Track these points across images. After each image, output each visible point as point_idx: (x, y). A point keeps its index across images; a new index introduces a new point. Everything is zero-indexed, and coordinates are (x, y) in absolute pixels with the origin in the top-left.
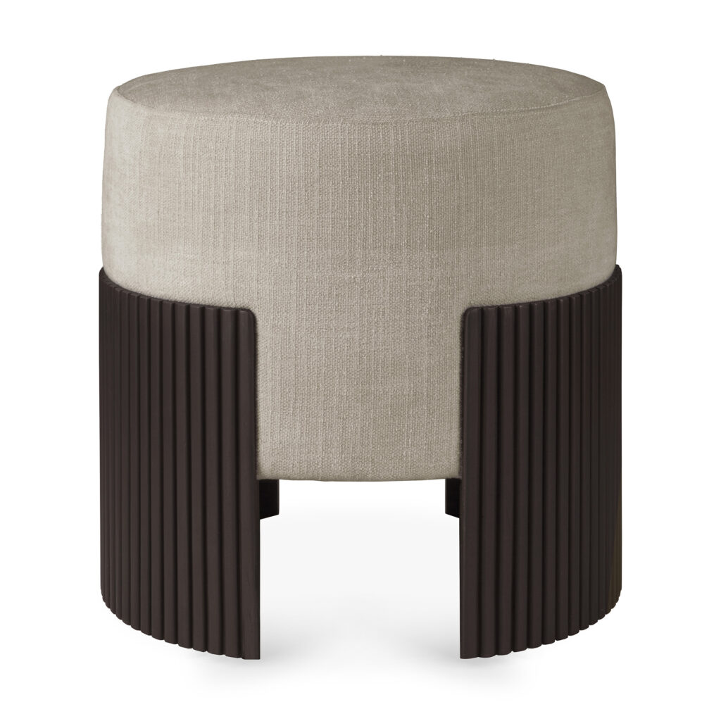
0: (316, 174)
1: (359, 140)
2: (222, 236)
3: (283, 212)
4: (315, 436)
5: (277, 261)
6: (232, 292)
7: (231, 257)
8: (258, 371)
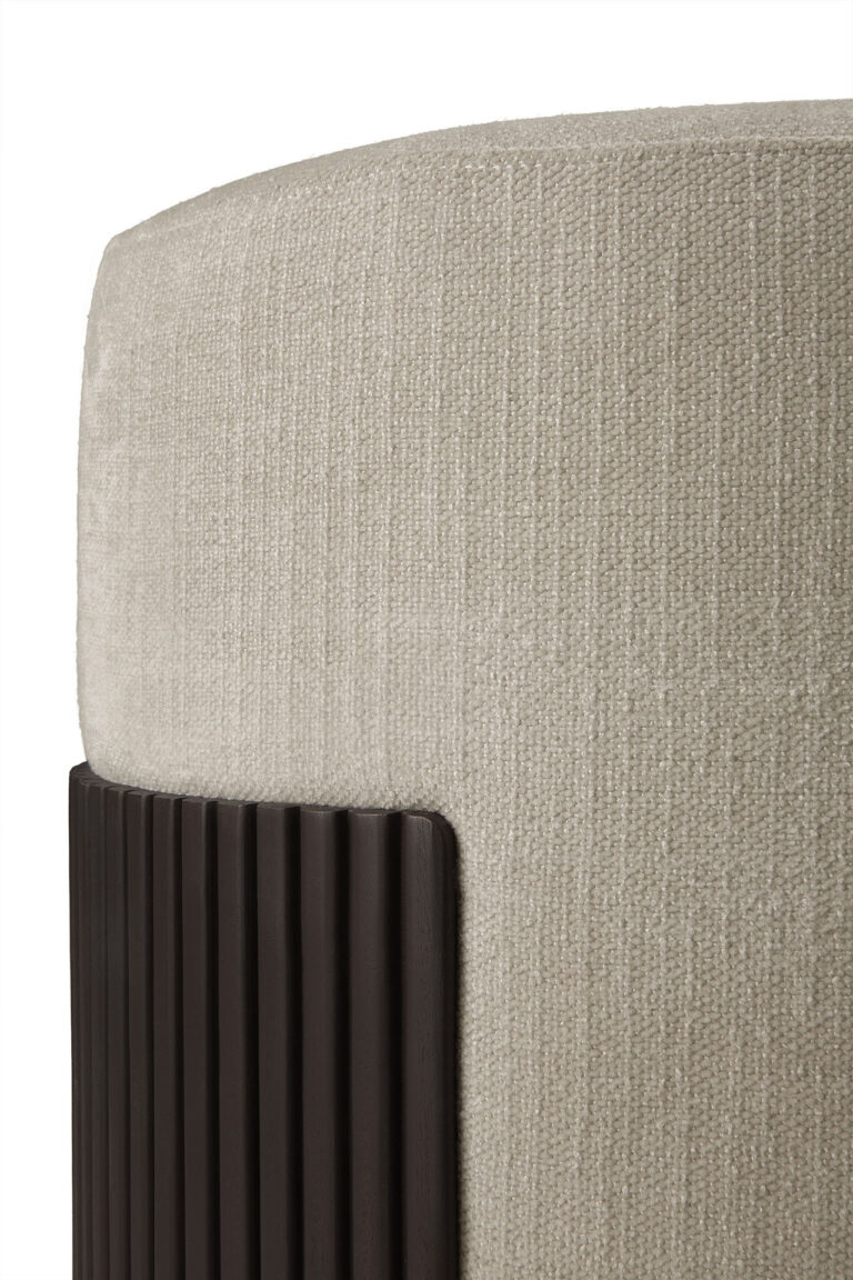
0: (667, 331)
1: (823, 205)
2: (351, 569)
3: (549, 471)
4: (658, 1252)
5: (527, 642)
6: (383, 754)
7: (381, 639)
8: (466, 1019)
